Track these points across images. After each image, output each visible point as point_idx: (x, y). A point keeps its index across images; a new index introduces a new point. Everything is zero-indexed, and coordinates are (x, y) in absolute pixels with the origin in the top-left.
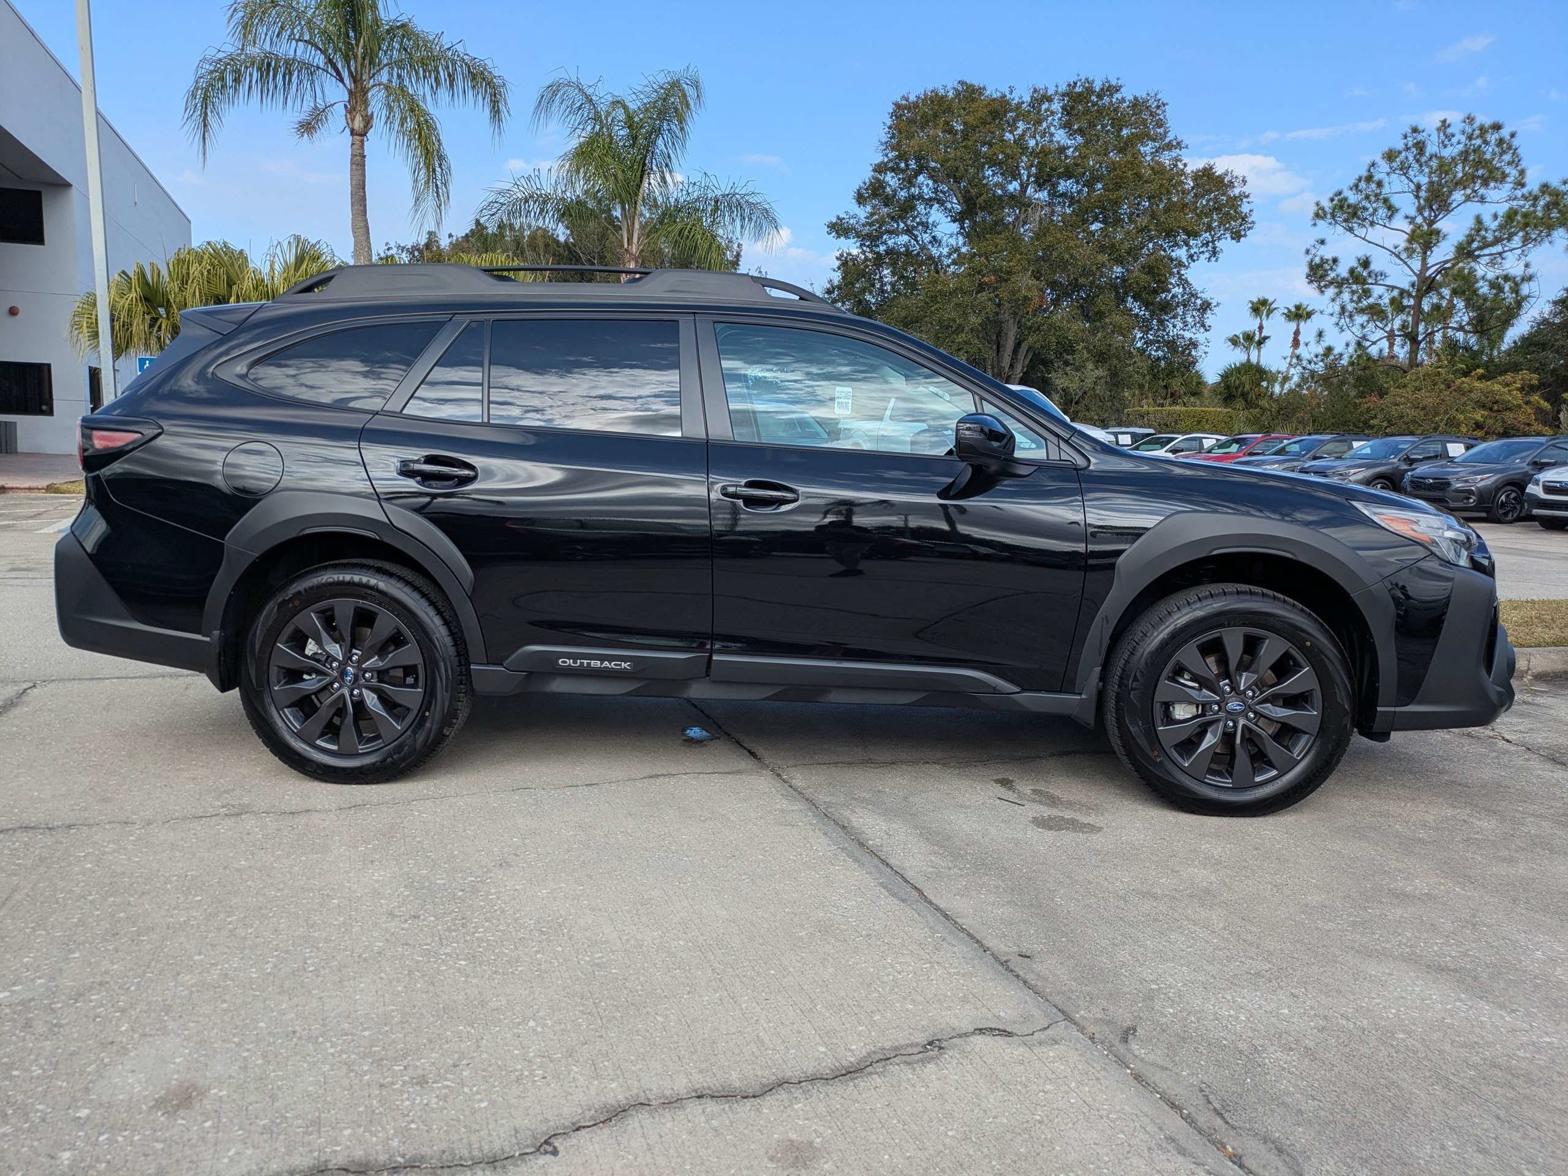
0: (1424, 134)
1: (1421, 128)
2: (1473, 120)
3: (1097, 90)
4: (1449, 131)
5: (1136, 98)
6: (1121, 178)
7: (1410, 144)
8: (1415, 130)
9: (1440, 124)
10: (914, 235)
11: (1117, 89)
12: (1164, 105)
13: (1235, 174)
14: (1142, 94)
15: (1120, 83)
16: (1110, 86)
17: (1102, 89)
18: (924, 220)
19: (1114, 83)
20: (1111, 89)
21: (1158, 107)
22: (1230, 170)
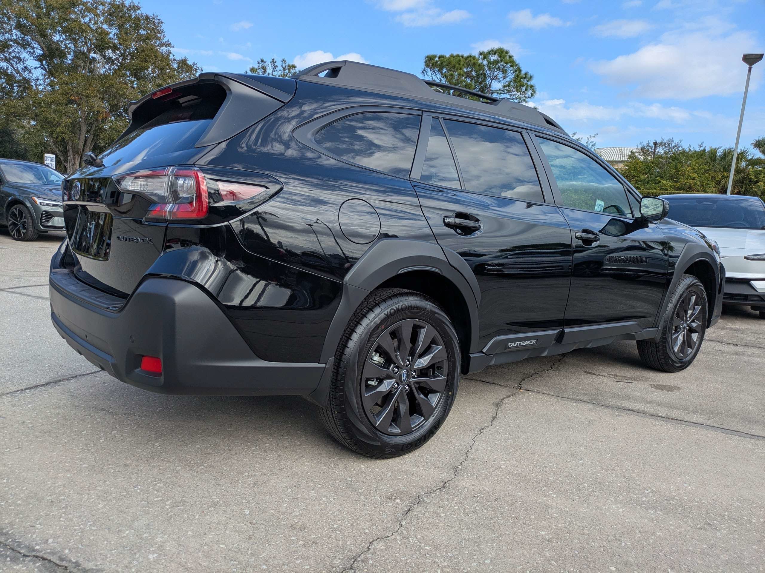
0: (266, 63)
1: (265, 60)
2: (285, 62)
3: (127, 6)
4: (276, 64)
5: (147, 15)
6: (148, 56)
7: (260, 66)
8: (262, 61)
9: (271, 60)
10: (11, 63)
11: (139, 8)
12: (162, 22)
13: (198, 65)
14: (150, 14)
15: (140, 5)
16: (134, 6)
17: (130, 6)
18: (17, 55)
19: (136, 4)
20: (136, 8)
21: (159, 23)
22: (195, 63)
